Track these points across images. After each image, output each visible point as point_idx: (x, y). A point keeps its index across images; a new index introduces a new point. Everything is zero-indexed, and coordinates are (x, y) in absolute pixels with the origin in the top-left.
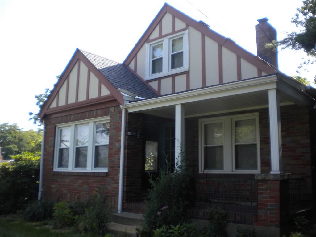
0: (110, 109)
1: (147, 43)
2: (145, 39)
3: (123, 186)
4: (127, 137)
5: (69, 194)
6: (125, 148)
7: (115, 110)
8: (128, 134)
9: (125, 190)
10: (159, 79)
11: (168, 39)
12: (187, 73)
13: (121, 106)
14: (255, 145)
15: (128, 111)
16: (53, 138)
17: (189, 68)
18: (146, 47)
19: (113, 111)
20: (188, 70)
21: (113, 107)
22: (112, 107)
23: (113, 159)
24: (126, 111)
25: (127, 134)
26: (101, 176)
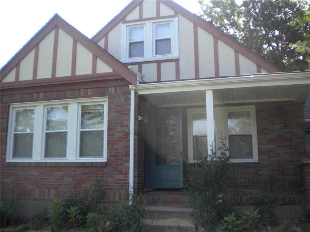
0: (108, 89)
1: (122, 23)
2: (121, 18)
3: (134, 177)
4: (137, 121)
5: (37, 191)
6: (135, 134)
7: (116, 91)
8: (139, 118)
9: (136, 181)
10: (140, 64)
11: (152, 23)
12: (177, 61)
13: (131, 87)
14: (250, 136)
15: (138, 92)
16: (7, 120)
17: (179, 56)
18: (122, 27)
19: (113, 92)
20: (178, 58)
21: (113, 86)
22: (111, 87)
23: (116, 147)
24: (136, 93)
25: (137, 118)
26: (96, 167)
